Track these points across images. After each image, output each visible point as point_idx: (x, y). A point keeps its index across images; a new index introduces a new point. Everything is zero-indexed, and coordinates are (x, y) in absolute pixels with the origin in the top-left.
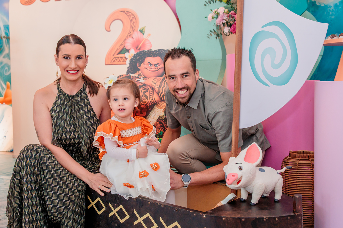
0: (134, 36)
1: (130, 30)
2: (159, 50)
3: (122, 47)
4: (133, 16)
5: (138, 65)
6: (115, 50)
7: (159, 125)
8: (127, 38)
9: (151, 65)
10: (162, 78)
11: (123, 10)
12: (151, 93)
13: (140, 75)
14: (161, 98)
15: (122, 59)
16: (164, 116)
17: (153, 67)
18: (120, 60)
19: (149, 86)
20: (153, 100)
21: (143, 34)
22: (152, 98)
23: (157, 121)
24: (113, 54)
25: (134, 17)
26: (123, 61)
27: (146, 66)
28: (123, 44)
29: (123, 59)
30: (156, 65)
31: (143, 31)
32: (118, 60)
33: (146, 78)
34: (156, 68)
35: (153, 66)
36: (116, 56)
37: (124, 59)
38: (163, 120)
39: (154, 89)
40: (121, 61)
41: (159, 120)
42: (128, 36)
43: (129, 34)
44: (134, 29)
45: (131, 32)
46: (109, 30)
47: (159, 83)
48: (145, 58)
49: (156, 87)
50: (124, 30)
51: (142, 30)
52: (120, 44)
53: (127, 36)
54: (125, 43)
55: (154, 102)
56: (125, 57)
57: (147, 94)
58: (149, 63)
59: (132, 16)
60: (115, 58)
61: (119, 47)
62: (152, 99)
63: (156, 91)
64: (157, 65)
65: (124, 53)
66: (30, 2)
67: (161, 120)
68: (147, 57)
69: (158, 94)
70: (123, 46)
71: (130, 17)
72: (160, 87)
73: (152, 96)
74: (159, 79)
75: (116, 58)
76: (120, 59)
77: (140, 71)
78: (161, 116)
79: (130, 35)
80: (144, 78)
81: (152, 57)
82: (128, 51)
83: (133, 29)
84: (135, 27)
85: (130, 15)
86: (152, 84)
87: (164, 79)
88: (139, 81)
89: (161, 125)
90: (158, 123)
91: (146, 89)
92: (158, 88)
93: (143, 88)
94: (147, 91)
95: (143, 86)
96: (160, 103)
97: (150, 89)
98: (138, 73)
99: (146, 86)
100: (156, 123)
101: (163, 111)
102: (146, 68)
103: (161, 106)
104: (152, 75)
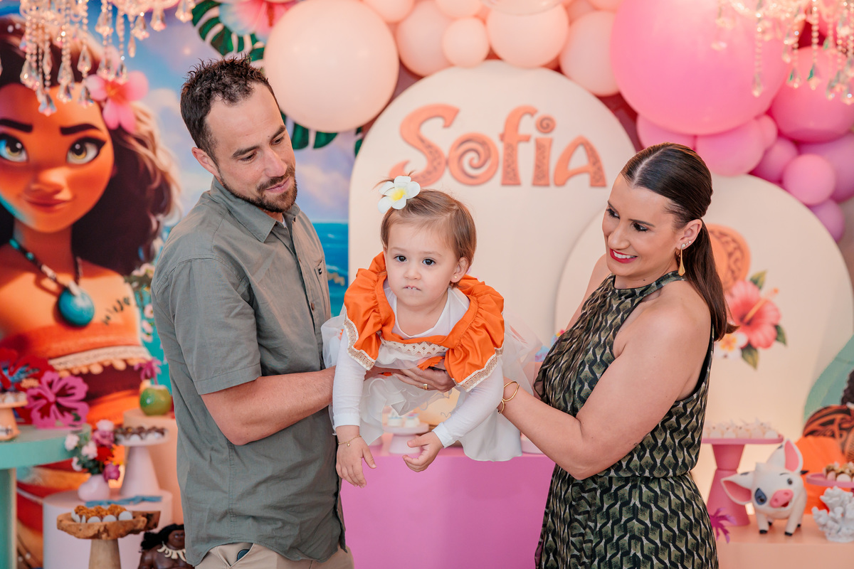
0: (735, 291)
1: (726, 276)
4: (736, 245)
21: (760, 288)
25: (739, 248)
31: (761, 280)
44: (737, 273)
51: (758, 278)
59: (732, 245)
71: (729, 246)
83: (735, 275)
84: (739, 270)
85: (727, 242)
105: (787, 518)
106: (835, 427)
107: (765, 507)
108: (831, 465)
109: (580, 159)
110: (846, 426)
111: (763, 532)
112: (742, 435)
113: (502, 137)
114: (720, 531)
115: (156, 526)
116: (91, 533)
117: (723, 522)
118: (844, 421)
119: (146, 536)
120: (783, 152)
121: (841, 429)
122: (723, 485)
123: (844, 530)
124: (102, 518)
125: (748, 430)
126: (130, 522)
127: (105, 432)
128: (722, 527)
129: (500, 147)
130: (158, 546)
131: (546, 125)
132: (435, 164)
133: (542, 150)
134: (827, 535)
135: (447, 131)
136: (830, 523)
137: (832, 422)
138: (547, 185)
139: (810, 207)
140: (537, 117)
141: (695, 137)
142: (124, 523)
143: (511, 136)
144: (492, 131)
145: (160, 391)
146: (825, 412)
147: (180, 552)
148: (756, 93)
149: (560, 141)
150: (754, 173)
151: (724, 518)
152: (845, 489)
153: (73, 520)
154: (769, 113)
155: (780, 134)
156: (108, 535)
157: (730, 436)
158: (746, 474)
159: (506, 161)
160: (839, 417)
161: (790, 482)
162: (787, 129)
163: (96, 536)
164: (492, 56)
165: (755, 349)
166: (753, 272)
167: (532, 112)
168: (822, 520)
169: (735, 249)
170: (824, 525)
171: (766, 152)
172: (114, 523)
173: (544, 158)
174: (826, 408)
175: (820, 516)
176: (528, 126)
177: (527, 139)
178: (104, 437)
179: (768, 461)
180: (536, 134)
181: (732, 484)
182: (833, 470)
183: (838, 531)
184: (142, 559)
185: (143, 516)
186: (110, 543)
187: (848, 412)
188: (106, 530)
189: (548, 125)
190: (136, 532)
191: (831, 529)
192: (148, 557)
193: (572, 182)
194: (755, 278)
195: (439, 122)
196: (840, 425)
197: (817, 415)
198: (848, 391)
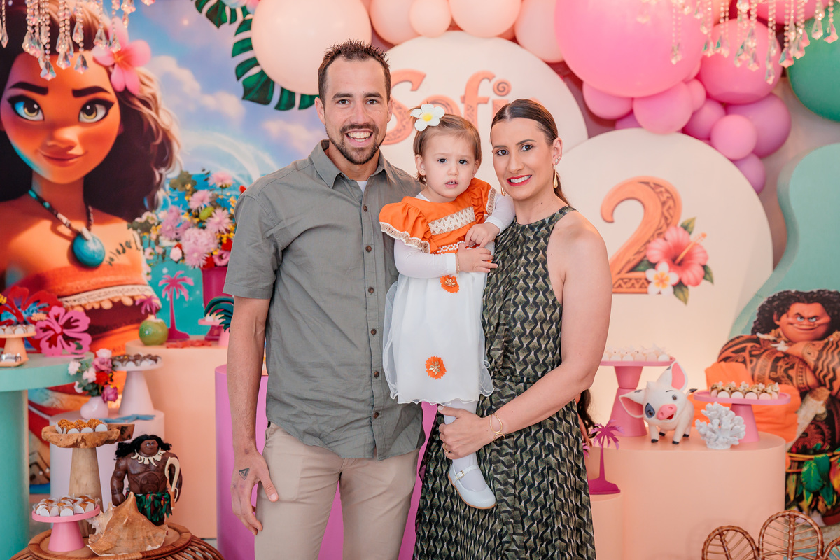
0: (668, 235)
1: (660, 222)
2: (819, 291)
3: (639, 258)
4: (669, 195)
5: (775, 317)
6: (623, 263)
7: (814, 431)
8: (651, 239)
9: (802, 317)
10: (822, 343)
11: (646, 180)
12: (801, 370)
13: (779, 336)
14: (819, 381)
15: (638, 283)
16: (824, 414)
17: (805, 322)
18: (633, 284)
19: (798, 357)
21: (690, 233)
22: (802, 380)
23: (812, 423)
24: (617, 269)
25: (672, 197)
26: (641, 287)
27: (791, 320)
28: (642, 252)
29: (640, 283)
30: (812, 318)
31: (691, 226)
32: (629, 285)
33: (790, 343)
34: (812, 324)
35: (806, 320)
36: (624, 275)
37: (643, 284)
38: (822, 422)
39: (805, 363)
40: (637, 286)
41: (815, 421)
42: (655, 236)
43: (657, 230)
44: (669, 221)
45: (661, 228)
46: (609, 219)
47: (817, 353)
48: (790, 305)
49: (811, 360)
50: (646, 222)
51: (688, 224)
52: (636, 251)
53: (653, 236)
54: (646, 249)
55: (805, 388)
56: (646, 279)
57: (792, 373)
58: (798, 314)
59: (666, 195)
60: (622, 279)
61: (632, 257)
62: (801, 382)
63: (809, 367)
64: (814, 320)
65: (644, 271)
66: (393, 137)
67: (818, 421)
68: (795, 302)
69: (814, 372)
70: (641, 255)
71: (662, 195)
72: (818, 359)
73: (802, 376)
74: (817, 346)
75: (625, 281)
76: (633, 281)
77: (779, 330)
78: (820, 414)
79: (660, 234)
80: (786, 342)
81: (803, 302)
82: (653, 266)
83: (667, 221)
84: (672, 217)
85: (661, 192)
86: (802, 355)
87: (827, 344)
88: (776, 348)
89: (819, 430)
90: (813, 427)
91: (791, 364)
92: (815, 361)
93: (784, 361)
94: (792, 367)
95: (783, 358)
96: (818, 390)
97: (799, 364)
98: (775, 333)
99: (791, 357)
100: (808, 429)
101: (823, 405)
102: (791, 324)
103: (820, 396)
104: (803, 337)
105: (674, 430)
106: (746, 354)
107: (653, 419)
108: (716, 384)
110: (754, 353)
111: (654, 441)
112: (640, 358)
113: (463, 99)
114: (611, 439)
115: (130, 437)
116: (71, 443)
117: (614, 432)
118: (754, 348)
119: (120, 445)
120: (711, 113)
121: (751, 356)
122: (621, 401)
123: (721, 439)
124: (80, 430)
125: (644, 354)
126: (105, 433)
127: (104, 359)
128: (612, 436)
129: (461, 108)
130: (131, 454)
131: (502, 89)
132: (404, 123)
134: (707, 443)
135: (414, 92)
136: (709, 433)
137: (743, 350)
139: (733, 161)
140: (494, 81)
141: (633, 99)
142: (100, 434)
143: (471, 99)
144: (455, 93)
145: (157, 323)
146: (737, 341)
147: (151, 459)
148: (674, 62)
150: (685, 131)
151: (614, 428)
152: (725, 405)
153: (57, 432)
154: (698, 77)
155: (709, 97)
156: (86, 445)
157: (628, 359)
158: (639, 391)
160: (749, 345)
161: (675, 398)
162: (714, 93)
163: (75, 445)
164: (454, 27)
165: (686, 287)
166: (683, 218)
167: (490, 78)
168: (702, 431)
169: (668, 198)
170: (705, 435)
171: (694, 114)
172: (91, 434)
174: (738, 338)
175: (701, 427)
176: (486, 89)
177: (485, 101)
178: (103, 363)
179: (658, 380)
180: (493, 97)
181: (629, 401)
182: (716, 388)
183: (716, 440)
184: (117, 466)
185: (118, 428)
186: (89, 451)
187: (757, 341)
188: (83, 440)
189: (505, 89)
190: (112, 442)
191: (710, 438)
192: (123, 463)
194: (686, 224)
195: (409, 85)
196: (750, 352)
197: (731, 344)
198: (758, 323)
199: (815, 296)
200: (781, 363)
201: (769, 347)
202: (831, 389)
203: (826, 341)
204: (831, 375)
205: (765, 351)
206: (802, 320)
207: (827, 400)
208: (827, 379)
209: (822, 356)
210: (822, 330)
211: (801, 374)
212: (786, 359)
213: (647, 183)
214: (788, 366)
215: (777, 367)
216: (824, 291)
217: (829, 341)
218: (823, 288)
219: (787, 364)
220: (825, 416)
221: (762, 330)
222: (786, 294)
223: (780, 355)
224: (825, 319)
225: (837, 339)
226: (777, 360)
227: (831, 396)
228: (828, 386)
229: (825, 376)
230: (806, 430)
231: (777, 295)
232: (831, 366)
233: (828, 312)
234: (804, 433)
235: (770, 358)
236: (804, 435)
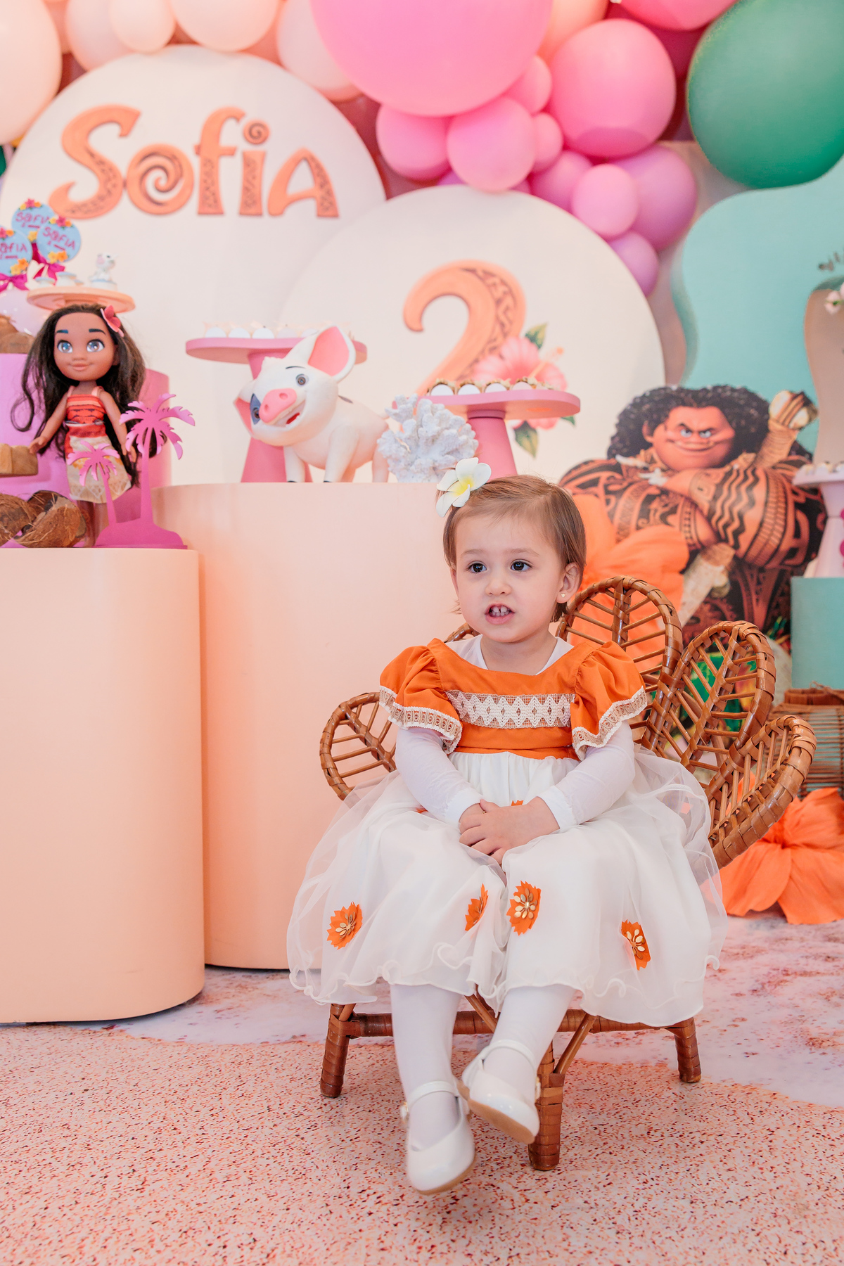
0: (506, 351)
1: (493, 331)
2: (715, 388)
4: (506, 289)
5: (645, 429)
7: (710, 614)
8: (480, 357)
9: (688, 431)
10: (720, 473)
11: (472, 266)
12: (687, 516)
13: (652, 461)
14: (717, 534)
16: (725, 586)
17: (694, 438)
19: (682, 496)
20: (691, 538)
21: (539, 347)
22: (690, 532)
23: (705, 602)
25: (510, 292)
27: (670, 434)
28: (466, 377)
30: (704, 432)
31: (539, 336)
33: (670, 472)
34: (705, 441)
35: (696, 435)
38: (722, 599)
39: (695, 505)
41: (711, 599)
42: (487, 352)
43: (489, 341)
44: (507, 329)
45: (495, 340)
46: (416, 326)
47: (713, 489)
48: (669, 410)
49: (704, 499)
50: (472, 330)
51: (536, 334)
53: (482, 352)
54: (473, 372)
55: (694, 545)
57: (673, 519)
58: (682, 425)
59: (501, 289)
62: (688, 535)
63: (701, 512)
64: (708, 434)
66: (93, 208)
67: (715, 599)
68: (678, 405)
69: (708, 519)
71: (496, 289)
72: (715, 498)
73: (689, 526)
74: (714, 476)
77: (652, 451)
79: (493, 348)
80: (663, 470)
81: (691, 405)
83: (504, 329)
84: (511, 322)
85: (494, 285)
86: (690, 491)
87: (729, 474)
88: (647, 479)
89: (717, 613)
90: (707, 608)
91: (671, 505)
92: (710, 502)
93: (662, 501)
94: (673, 511)
95: (659, 496)
96: (716, 548)
97: (683, 506)
98: (645, 456)
99: (671, 495)
100: (700, 610)
101: (723, 572)
102: (672, 441)
103: (718, 558)
104: (690, 462)
106: (599, 489)
109: (303, 180)
113: (198, 150)
118: (612, 480)
120: (572, 167)
121: (608, 492)
129: (195, 162)
131: (257, 134)
132: (109, 186)
133: (251, 167)
135: (124, 141)
137: (594, 483)
138: (259, 214)
139: (605, 238)
140: (245, 122)
143: (209, 149)
144: (185, 141)
146: (585, 468)
149: (275, 155)
150: (527, 185)
154: (547, 109)
155: (567, 145)
159: (204, 181)
160: (604, 475)
161: (302, 381)
162: (574, 134)
164: (178, 38)
165: (534, 430)
167: (237, 116)
169: (505, 293)
173: (254, 178)
174: (586, 463)
176: (232, 135)
177: (231, 152)
180: (244, 146)
187: (617, 468)
189: (259, 133)
193: (292, 211)
194: (532, 333)
195: (114, 129)
196: (606, 486)
197: (575, 473)
198: (617, 439)
199: (710, 395)
200: (655, 505)
201: (636, 478)
202: (736, 546)
203: (727, 468)
204: (736, 524)
205: (630, 484)
206: (689, 435)
207: (730, 564)
208: (730, 531)
209: (721, 494)
210: (720, 451)
211: (687, 522)
212: (664, 497)
213: (473, 271)
214: (667, 509)
215: (649, 511)
216: (724, 387)
217: (732, 469)
218: (722, 383)
219: (666, 505)
220: (726, 591)
221: (625, 450)
222: (662, 392)
223: (655, 491)
224: (727, 433)
225: (745, 466)
226: (649, 499)
227: (735, 557)
228: (731, 541)
229: (726, 526)
230: (697, 612)
231: (648, 394)
232: (736, 510)
233: (730, 423)
234: (693, 618)
235: (638, 497)
236: (693, 621)
